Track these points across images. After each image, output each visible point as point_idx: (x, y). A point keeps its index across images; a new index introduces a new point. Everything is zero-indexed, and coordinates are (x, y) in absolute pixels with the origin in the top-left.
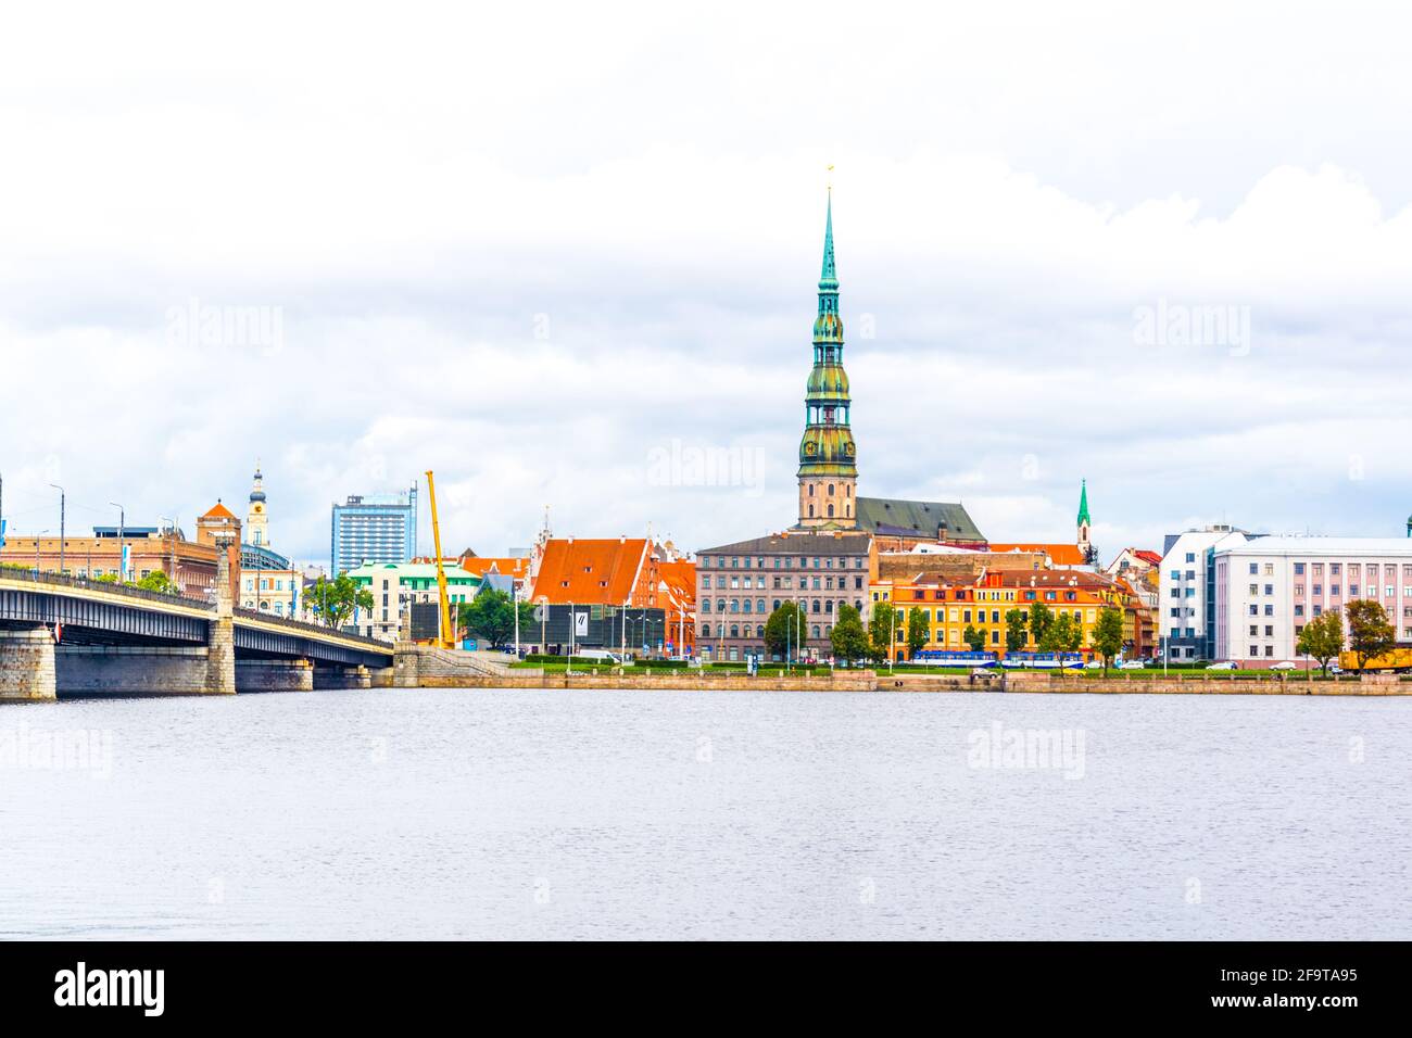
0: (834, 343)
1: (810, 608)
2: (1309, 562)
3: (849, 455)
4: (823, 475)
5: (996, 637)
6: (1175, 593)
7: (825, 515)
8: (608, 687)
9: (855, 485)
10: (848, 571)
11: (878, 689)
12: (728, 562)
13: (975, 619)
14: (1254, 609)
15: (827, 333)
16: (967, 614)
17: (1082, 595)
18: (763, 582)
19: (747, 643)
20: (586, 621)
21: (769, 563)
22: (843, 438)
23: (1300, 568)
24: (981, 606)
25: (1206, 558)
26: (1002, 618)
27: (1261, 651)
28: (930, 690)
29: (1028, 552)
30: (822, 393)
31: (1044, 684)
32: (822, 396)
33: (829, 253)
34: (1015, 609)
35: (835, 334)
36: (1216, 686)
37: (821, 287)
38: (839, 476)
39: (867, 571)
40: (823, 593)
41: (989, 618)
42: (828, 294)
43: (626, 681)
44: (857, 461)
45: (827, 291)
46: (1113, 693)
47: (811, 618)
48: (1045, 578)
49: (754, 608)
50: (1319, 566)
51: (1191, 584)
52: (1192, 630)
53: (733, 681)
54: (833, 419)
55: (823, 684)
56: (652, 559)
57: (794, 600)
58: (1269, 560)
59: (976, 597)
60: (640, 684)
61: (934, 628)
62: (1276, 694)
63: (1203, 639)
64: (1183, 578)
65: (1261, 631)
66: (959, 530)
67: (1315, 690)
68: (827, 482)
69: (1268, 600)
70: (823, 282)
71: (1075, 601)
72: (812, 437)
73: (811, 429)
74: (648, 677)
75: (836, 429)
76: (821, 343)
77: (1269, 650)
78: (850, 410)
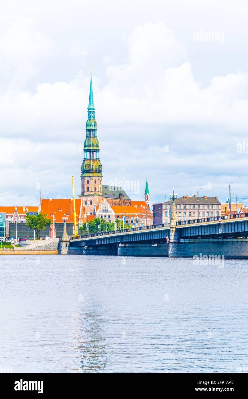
0: (95, 129)
3: (100, 169)
7: (93, 190)
9: (102, 180)
10: (214, 210)
18: (185, 214)
21: (187, 207)
22: (99, 163)
30: (91, 147)
32: (91, 148)
35: (95, 126)
37: (89, 109)
38: (98, 177)
42: (92, 112)
44: (102, 171)
45: (91, 110)
68: (94, 179)
70: (90, 107)
72: (87, 163)
73: (86, 160)
75: (97, 160)
76: (90, 129)
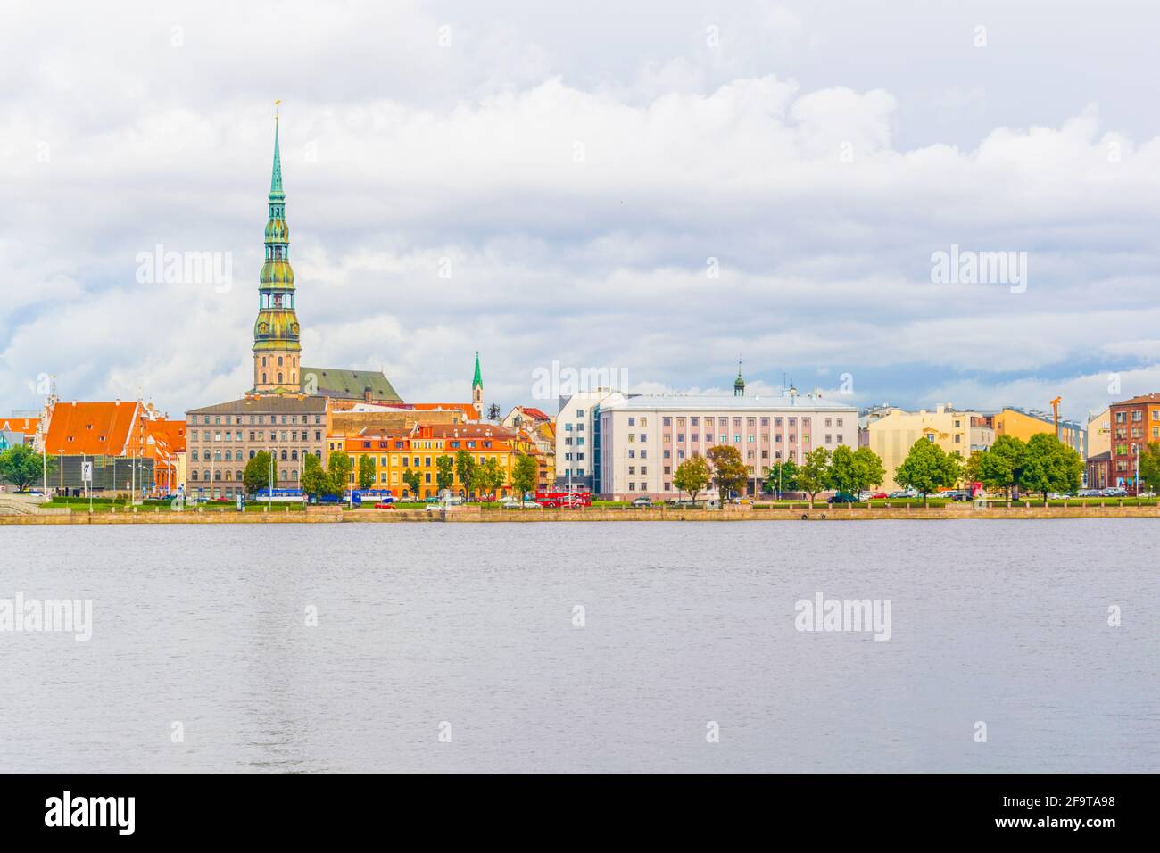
0: (282, 243)
1: (279, 456)
2: (674, 416)
3: (295, 333)
4: (274, 350)
5: (428, 478)
6: (569, 441)
7: (275, 381)
8: (124, 522)
9: (299, 357)
10: (309, 426)
11: (344, 521)
12: (213, 419)
13: (411, 464)
14: (632, 454)
15: (276, 235)
16: (405, 460)
17: (495, 443)
18: (241, 436)
19: (229, 485)
20: (90, 467)
21: (246, 420)
22: (289, 319)
23: (667, 421)
24: (416, 453)
25: (593, 414)
26: (433, 463)
27: (638, 486)
28: (385, 521)
29: (449, 410)
30: (272, 283)
31: (476, 515)
32: (272, 286)
33: (277, 171)
34: (444, 455)
35: (282, 235)
36: (611, 515)
37: (271, 198)
38: (287, 350)
39: (325, 426)
40: (290, 444)
41: (422, 463)
42: (276, 204)
43: (138, 517)
44: (301, 338)
45: (275, 201)
46: (530, 521)
47: (280, 464)
48: (465, 430)
49: (234, 457)
50: (681, 419)
51: (581, 434)
52: (582, 471)
53: (226, 516)
54: (281, 305)
55: (299, 517)
56: (142, 418)
57: (267, 450)
58: (644, 415)
59: (412, 446)
60: (150, 519)
61: (379, 470)
62: (657, 520)
63: (590, 478)
64: (575, 430)
65: (638, 471)
66: (381, 393)
67: (687, 517)
68: (277, 355)
69: (643, 446)
70: (272, 194)
71: (491, 449)
72: (264, 319)
73: (264, 312)
74: (157, 514)
75: (284, 312)
76: (272, 243)
77: (644, 486)
78: (295, 296)
